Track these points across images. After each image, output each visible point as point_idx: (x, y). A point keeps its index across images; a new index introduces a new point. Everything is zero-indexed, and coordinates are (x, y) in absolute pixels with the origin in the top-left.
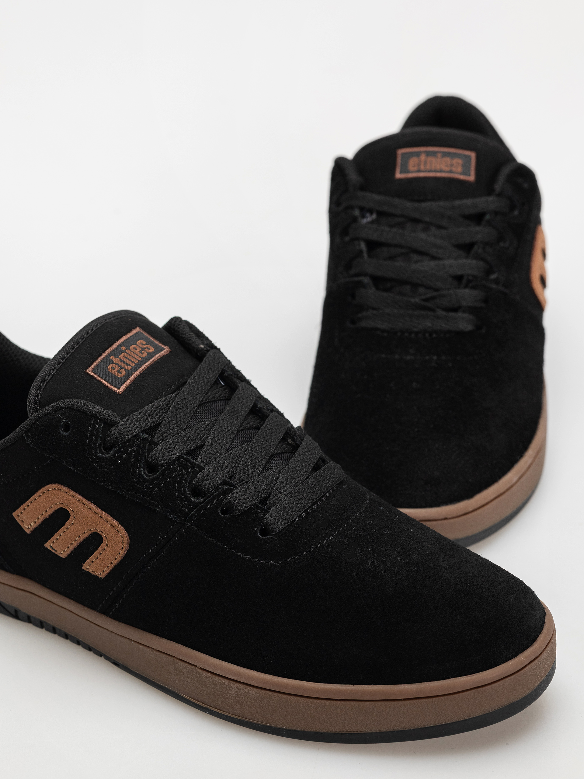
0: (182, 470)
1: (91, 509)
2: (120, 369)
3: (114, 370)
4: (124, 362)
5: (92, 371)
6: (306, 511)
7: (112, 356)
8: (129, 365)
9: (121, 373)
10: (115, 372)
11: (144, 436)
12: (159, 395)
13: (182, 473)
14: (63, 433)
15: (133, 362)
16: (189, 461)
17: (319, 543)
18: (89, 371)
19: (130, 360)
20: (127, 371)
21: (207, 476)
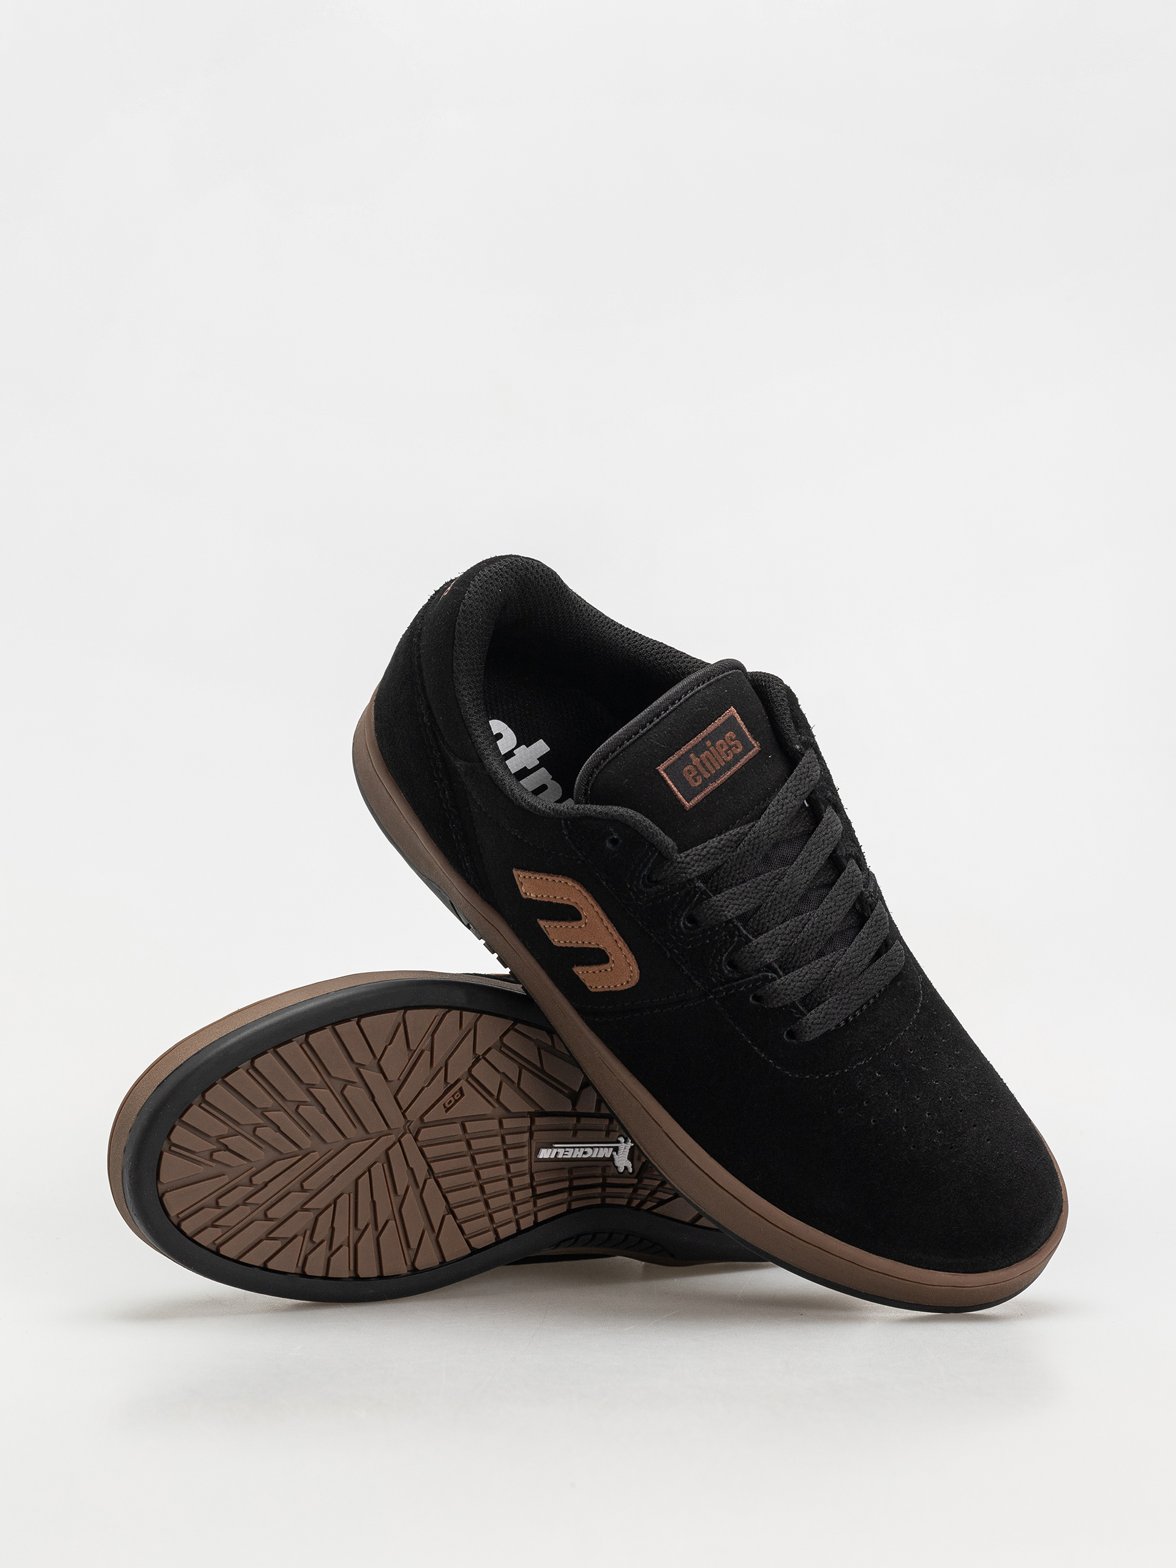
0: (726, 936)
1: (608, 928)
2: (697, 775)
3: (690, 774)
4: (704, 765)
5: (665, 771)
6: (846, 1020)
7: (692, 754)
8: (709, 772)
9: (696, 781)
10: (689, 778)
11: (699, 884)
12: (732, 824)
13: (726, 939)
14: (608, 845)
15: (714, 767)
16: (739, 929)
17: (847, 1068)
18: (661, 769)
19: (711, 764)
20: (704, 779)
21: (752, 952)
